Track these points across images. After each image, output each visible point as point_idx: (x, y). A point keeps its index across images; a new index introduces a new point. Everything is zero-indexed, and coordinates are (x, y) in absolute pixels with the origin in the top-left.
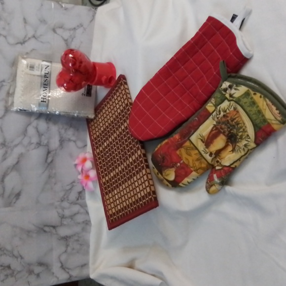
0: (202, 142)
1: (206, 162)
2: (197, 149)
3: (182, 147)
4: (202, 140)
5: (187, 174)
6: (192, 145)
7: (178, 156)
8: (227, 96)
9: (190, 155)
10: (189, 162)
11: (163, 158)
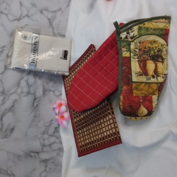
0: (141, 76)
1: (155, 84)
2: (142, 83)
3: (133, 90)
4: (140, 75)
5: (151, 101)
6: (137, 84)
7: (136, 96)
8: (130, 40)
9: (142, 90)
10: (145, 94)
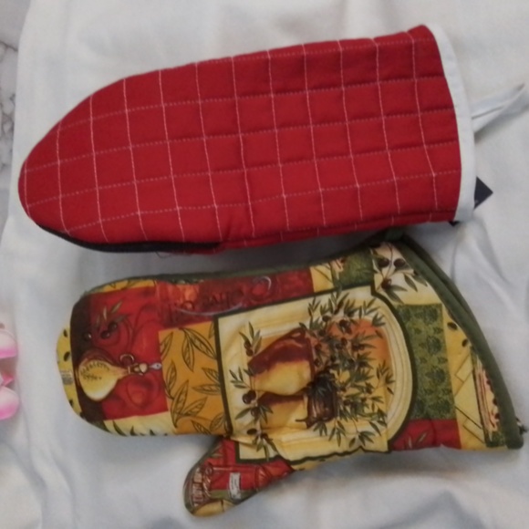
0: (244, 351)
1: (222, 409)
2: (218, 357)
3: (181, 329)
4: (248, 344)
5: (146, 409)
6: (212, 341)
7: (158, 344)
8: (378, 279)
9: (189, 363)
10: (174, 378)
11: (111, 325)
